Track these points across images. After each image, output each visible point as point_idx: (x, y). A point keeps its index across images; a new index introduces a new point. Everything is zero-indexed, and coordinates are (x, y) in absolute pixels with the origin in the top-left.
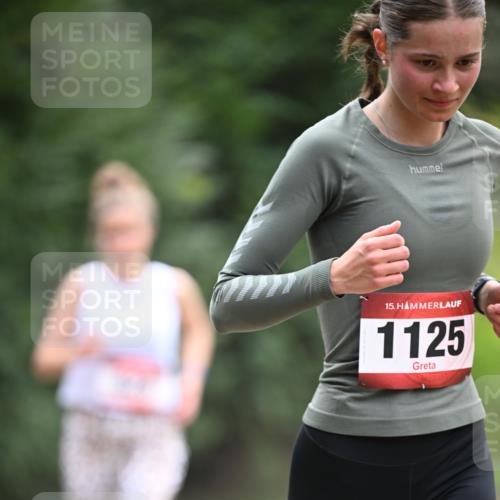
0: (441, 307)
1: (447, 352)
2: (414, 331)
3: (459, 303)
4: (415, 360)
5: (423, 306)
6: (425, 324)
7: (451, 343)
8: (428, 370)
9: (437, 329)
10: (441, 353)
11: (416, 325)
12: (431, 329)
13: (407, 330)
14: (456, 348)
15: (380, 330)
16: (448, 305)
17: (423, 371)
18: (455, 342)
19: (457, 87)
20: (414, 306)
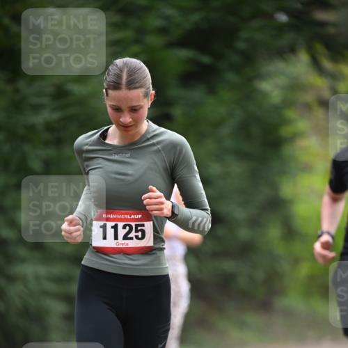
0: (129, 217)
1: (134, 238)
2: (115, 227)
3: (140, 216)
4: (116, 241)
5: (119, 217)
6: (120, 225)
7: (137, 234)
8: (124, 246)
9: (128, 228)
10: (131, 239)
11: (116, 225)
12: (124, 227)
13: (112, 227)
14: (140, 236)
15: (101, 227)
16: (133, 216)
17: (121, 246)
18: (140, 234)
19: (131, 120)
20: (115, 216)
